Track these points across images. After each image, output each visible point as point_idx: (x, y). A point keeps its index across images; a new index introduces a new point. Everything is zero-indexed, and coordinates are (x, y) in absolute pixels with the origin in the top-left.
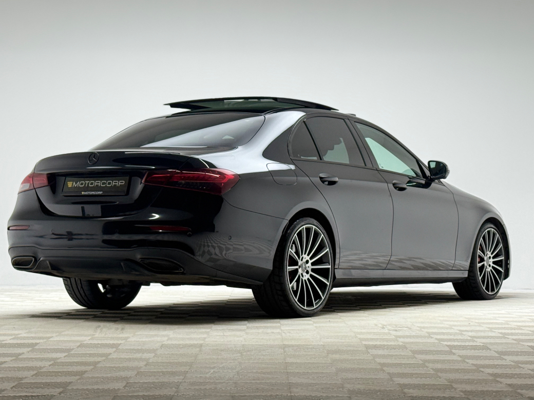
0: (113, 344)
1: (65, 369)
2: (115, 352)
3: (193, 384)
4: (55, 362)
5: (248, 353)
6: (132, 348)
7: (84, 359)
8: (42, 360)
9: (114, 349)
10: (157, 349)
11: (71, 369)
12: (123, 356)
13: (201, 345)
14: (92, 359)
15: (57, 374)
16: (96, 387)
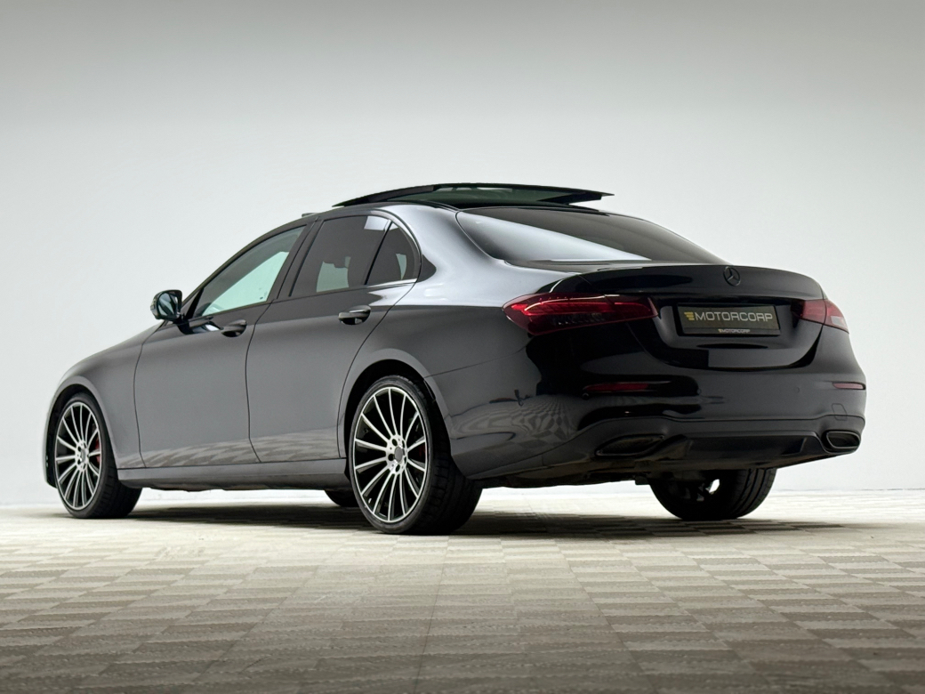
0: (181, 569)
1: (104, 599)
2: (183, 579)
3: (289, 610)
4: (89, 592)
5: (387, 576)
6: (210, 573)
7: (133, 588)
8: (68, 590)
9: (182, 576)
10: (248, 574)
11: (111, 599)
12: (193, 583)
13: (316, 568)
14: (147, 588)
15: (88, 605)
16: (144, 618)
